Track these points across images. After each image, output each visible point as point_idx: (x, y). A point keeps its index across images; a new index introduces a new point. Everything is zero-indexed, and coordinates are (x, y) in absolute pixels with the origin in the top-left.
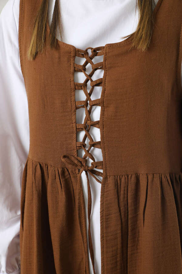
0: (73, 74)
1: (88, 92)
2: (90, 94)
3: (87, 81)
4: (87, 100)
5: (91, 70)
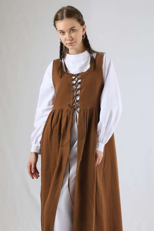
0: (72, 81)
1: (77, 86)
2: (77, 87)
3: (76, 83)
4: (76, 88)
5: (77, 80)
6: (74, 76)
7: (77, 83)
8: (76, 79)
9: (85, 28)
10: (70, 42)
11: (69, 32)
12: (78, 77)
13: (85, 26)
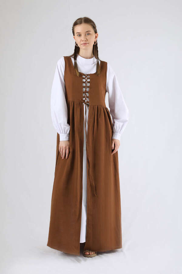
6: (84, 76)
7: (86, 82)
8: (86, 78)
9: (97, 36)
10: (85, 43)
11: (84, 34)
12: (88, 77)
13: (98, 34)
